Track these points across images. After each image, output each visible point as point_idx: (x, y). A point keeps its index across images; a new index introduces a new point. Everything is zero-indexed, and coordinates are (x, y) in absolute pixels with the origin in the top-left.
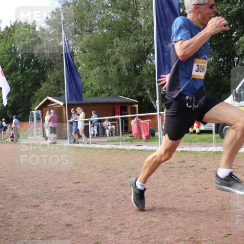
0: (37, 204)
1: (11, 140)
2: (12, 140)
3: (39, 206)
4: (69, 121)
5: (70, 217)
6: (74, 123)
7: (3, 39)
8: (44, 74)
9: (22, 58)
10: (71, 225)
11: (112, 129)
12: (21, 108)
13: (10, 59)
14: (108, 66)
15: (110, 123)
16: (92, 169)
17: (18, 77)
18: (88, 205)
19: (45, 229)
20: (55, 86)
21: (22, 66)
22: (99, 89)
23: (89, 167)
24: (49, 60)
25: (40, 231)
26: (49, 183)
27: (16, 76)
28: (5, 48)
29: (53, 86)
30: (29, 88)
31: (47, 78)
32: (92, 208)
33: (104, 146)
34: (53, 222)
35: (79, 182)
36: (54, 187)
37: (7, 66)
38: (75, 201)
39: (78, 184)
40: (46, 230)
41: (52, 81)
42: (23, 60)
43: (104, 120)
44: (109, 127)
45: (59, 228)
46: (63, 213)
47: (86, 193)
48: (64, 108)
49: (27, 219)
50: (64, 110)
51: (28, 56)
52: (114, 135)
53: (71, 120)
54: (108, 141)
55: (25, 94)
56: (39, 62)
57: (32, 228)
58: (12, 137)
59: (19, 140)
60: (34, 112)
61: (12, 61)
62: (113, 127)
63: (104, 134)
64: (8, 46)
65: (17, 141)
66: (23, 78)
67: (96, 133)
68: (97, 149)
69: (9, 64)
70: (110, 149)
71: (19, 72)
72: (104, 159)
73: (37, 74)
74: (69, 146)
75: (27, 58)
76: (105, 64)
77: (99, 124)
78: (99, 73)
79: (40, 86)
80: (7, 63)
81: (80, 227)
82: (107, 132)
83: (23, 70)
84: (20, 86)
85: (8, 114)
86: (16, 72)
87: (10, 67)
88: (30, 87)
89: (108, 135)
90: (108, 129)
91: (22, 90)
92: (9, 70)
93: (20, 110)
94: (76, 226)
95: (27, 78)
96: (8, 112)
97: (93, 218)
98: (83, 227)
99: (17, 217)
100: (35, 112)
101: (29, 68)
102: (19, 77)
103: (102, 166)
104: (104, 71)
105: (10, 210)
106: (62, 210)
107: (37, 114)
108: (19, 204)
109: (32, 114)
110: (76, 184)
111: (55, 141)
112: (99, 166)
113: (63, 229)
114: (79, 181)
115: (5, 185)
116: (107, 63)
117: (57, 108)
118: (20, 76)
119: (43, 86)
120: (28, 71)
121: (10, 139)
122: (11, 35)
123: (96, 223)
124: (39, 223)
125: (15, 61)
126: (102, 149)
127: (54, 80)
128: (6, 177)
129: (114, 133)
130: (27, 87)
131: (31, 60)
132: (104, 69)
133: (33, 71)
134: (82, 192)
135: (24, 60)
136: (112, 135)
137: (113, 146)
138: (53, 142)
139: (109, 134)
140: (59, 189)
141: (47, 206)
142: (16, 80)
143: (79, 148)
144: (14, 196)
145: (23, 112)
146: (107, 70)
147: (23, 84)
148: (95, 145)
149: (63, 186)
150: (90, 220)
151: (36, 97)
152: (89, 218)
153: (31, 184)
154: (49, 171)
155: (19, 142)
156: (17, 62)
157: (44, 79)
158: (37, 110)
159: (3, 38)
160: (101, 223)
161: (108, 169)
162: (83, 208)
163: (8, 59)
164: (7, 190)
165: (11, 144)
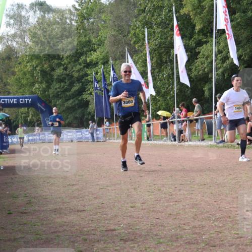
165: (248, 148)
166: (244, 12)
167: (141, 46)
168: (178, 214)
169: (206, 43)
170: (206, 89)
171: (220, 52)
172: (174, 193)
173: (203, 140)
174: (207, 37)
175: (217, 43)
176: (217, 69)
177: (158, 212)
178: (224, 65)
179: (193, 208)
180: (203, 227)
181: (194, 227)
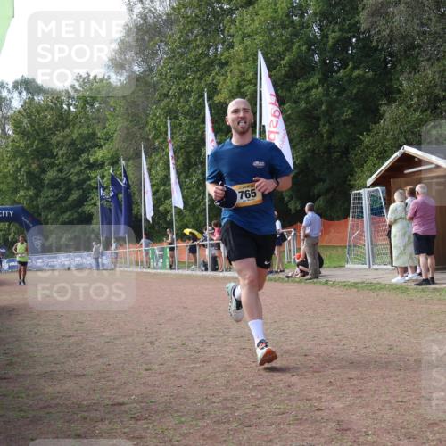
1: (301, 271)
2: (304, 274)
8: (391, 80)
9: (325, 36)
12: (324, 181)
13: (289, 44)
17: (313, 92)
20: (423, 112)
21: (323, 61)
24: (403, 37)
27: (308, 89)
28: (275, 11)
29: (417, 115)
30: (345, 122)
31: (399, 92)
37: (282, 62)
41: (415, 100)
51: (340, 30)
55: (335, 141)
56: (374, 44)
58: (304, 263)
59: (323, 271)
60: (364, 192)
61: (295, 48)
64: (283, 5)
65: (316, 275)
66: (327, 94)
69: (287, 59)
71: (315, 80)
73: (369, 82)
75: (338, 34)
79: (376, 115)
80: (281, 55)
83: (327, 71)
84: (318, 119)
85: (286, 199)
86: (306, 80)
87: (291, 67)
88: (349, 121)
91: (325, 129)
92: (287, 75)
93: (320, 187)
95: (339, 94)
100: (366, 194)
101: (344, 65)
102: (317, 93)
107: (374, 198)
109: (359, 197)
111: (430, 276)
115: (311, 395)
119: (387, 115)
120: (342, 73)
121: (297, 270)
125: (304, 48)
127: (419, 95)
130: (338, 120)
131: (350, 39)
133: (356, 73)
135: (331, 42)
138: (424, 277)
142: (308, 102)
144: (342, 429)
145: (327, 191)
147: (327, 113)
151: (367, 147)
153: (384, 397)
155: (322, 279)
156: (309, 49)
157: (391, 94)
158: (373, 185)
163: (284, 43)
164: (318, 410)
165: (300, 282)
166: (296, 102)
167: (162, 143)
168: (206, 380)
179: (226, 371)
180: (237, 398)
181: (226, 399)
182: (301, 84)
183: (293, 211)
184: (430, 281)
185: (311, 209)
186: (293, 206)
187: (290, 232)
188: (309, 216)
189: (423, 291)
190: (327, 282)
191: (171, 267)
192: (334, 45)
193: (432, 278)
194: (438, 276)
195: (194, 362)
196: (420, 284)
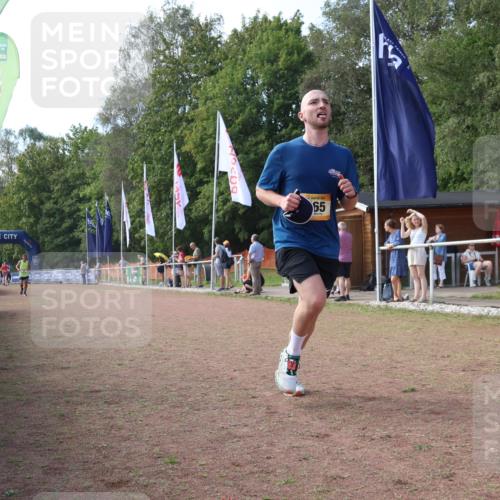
0: (323, 431)
1: (247, 289)
2: (249, 290)
3: (327, 435)
4: (382, 248)
5: (402, 465)
6: (392, 254)
7: (228, 61)
9: (271, 102)
10: (405, 484)
11: (484, 268)
12: (267, 217)
13: (242, 106)
14: (479, 114)
15: (478, 255)
16: (442, 363)
17: (261, 146)
18: (441, 443)
19: (347, 486)
21: (269, 122)
22: (453, 172)
23: (435, 356)
25: (338, 490)
26: (343, 386)
27: (257, 144)
28: (232, 80)
32: (450, 451)
33: (464, 310)
34: (364, 473)
35: (413, 390)
36: (357, 397)
37: (237, 121)
38: (410, 431)
39: (411, 394)
40: (350, 489)
42: (272, 108)
43: (464, 248)
44: (478, 264)
45: (379, 487)
46: (383, 455)
47: (433, 416)
48: (368, 218)
49: (305, 462)
50: (368, 222)
51: (284, 98)
52: (488, 284)
53: (387, 246)
54: (475, 297)
57: (319, 481)
58: (249, 282)
59: (264, 289)
61: (247, 110)
62: (488, 263)
63: (463, 281)
64: (238, 76)
65: (258, 292)
67: (443, 277)
68: (447, 315)
69: (240, 119)
70: (480, 317)
71: (262, 136)
72: (467, 341)
74: (379, 306)
75: (281, 101)
76: (469, 111)
77: (453, 255)
78: (454, 133)
80: (236, 116)
81: (428, 490)
82: (472, 275)
83: (272, 130)
85: (237, 230)
86: (255, 136)
87: (243, 125)
89: (472, 284)
90: (473, 269)
92: (240, 132)
93: (264, 222)
94: (419, 486)
96: (237, 226)
97: (456, 472)
98: (435, 490)
99: (283, 456)
101: (286, 126)
102: (264, 147)
103: (466, 356)
104: (468, 127)
105: (266, 440)
106: (381, 450)
108: (284, 429)
110: (406, 394)
111: (346, 294)
112: (458, 355)
113: (389, 490)
114: (415, 386)
115: (248, 386)
116: (476, 108)
117: (351, 217)
118: (266, 144)
120: (284, 131)
121: (244, 288)
122: (244, 51)
123: (463, 484)
124: (333, 472)
125: (254, 111)
126: (459, 315)
128: (248, 371)
129: (488, 278)
131: (291, 106)
132: (469, 121)
133: (295, 132)
134: (424, 413)
135: (275, 107)
136: (483, 284)
137: (486, 310)
138: (341, 295)
139: (476, 282)
140: (371, 403)
141: (347, 438)
142: (256, 154)
143: (404, 311)
144: (271, 412)
146: (476, 124)
148: (443, 306)
149: (377, 395)
150: (450, 477)
152: (446, 471)
154: (340, 361)
155: (263, 295)
156: (258, 112)
159: (226, 58)
160: (476, 485)
161: (482, 365)
162: (430, 448)
163: (239, 106)
164: (253, 397)
165: (246, 297)
166: (247, 153)
167: (139, 182)
168: (166, 374)
169: (207, 182)
170: (206, 231)
171: (221, 193)
172: (164, 348)
173: (201, 286)
174: (208, 177)
175: (219, 184)
176: (217, 211)
177: (145, 371)
178: (225, 207)
179: (182, 366)
180: (190, 388)
181: (181, 389)
182: (252, 139)
183: (242, 240)
184: (345, 298)
185: (256, 239)
186: (242, 236)
187: (238, 258)
188: (254, 245)
189: (340, 305)
190: (266, 298)
191: (143, 283)
192: (278, 109)
193: (348, 296)
194: (352, 294)
195: (158, 359)
196: (338, 300)
